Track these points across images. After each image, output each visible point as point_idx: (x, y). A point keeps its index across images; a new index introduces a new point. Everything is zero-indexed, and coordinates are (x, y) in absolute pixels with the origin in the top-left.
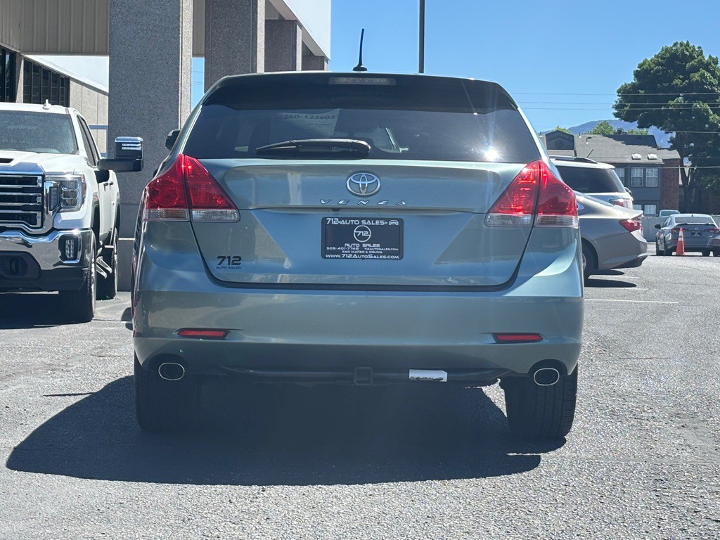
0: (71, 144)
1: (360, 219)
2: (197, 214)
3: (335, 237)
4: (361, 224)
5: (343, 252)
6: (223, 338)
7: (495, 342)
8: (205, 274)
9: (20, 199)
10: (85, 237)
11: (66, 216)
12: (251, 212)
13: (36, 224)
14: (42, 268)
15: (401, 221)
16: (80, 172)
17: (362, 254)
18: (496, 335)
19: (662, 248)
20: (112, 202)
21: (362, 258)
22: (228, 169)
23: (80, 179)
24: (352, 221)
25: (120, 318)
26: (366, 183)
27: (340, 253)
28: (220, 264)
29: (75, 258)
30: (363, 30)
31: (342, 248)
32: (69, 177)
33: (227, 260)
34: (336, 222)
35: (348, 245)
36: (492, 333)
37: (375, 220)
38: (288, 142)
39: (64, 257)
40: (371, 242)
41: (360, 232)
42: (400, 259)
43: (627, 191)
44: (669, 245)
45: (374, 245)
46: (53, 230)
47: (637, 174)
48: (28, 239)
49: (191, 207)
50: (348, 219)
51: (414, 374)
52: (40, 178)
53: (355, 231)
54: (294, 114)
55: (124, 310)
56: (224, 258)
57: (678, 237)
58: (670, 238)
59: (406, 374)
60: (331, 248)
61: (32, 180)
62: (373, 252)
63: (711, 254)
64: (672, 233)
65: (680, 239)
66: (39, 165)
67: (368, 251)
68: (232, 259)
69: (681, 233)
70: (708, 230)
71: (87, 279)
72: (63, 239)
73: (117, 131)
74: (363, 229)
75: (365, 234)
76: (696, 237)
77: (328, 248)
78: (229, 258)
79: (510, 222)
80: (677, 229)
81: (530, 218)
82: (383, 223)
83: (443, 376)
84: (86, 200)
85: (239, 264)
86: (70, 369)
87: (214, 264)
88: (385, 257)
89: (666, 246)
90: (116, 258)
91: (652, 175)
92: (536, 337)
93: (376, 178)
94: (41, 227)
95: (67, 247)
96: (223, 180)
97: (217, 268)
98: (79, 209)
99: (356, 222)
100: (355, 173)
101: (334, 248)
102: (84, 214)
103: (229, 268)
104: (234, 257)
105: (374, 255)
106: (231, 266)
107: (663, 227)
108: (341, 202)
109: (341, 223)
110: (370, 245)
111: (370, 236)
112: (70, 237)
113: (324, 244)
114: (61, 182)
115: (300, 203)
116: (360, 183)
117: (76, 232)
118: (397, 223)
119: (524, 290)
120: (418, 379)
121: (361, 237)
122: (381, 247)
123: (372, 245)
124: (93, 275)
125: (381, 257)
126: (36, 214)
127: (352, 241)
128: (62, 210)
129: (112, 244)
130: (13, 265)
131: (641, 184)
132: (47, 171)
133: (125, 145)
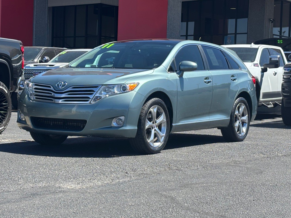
133: (272, 58)
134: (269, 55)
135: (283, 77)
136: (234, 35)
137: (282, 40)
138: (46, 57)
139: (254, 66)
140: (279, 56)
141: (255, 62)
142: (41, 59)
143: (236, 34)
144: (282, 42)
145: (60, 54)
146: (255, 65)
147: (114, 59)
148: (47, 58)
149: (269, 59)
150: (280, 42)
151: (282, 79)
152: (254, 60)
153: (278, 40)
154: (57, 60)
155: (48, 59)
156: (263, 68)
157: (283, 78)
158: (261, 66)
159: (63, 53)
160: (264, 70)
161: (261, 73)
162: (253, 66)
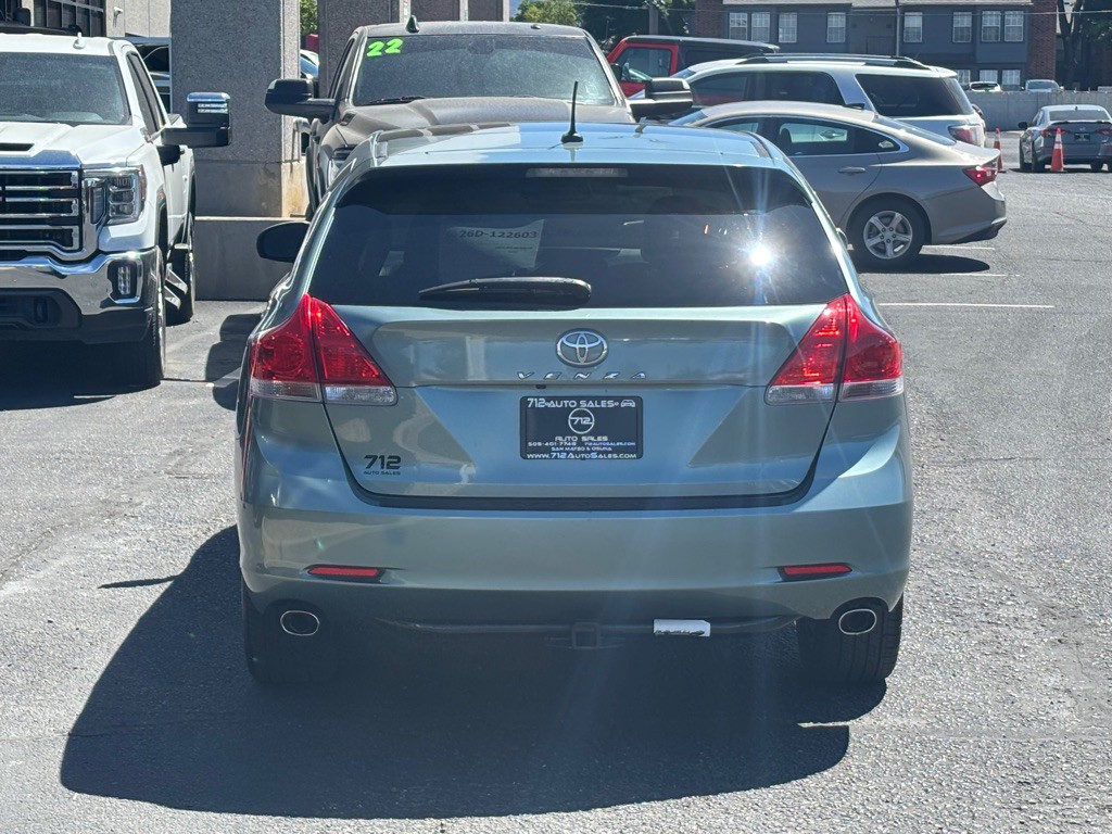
0: (119, 105)
1: (578, 399)
2: (333, 392)
3: (541, 426)
4: (579, 405)
5: (553, 449)
6: (375, 579)
7: (781, 579)
8: (346, 484)
9: (46, 207)
10: (148, 261)
11: (117, 231)
12: (415, 390)
13: (72, 245)
14: (84, 313)
15: (639, 400)
16: (136, 161)
17: (582, 452)
18: (781, 570)
19: (1029, 159)
20: (184, 177)
21: (581, 458)
22: (377, 324)
23: (136, 172)
24: (566, 402)
25: (202, 374)
26: (587, 346)
27: (548, 450)
28: (369, 467)
29: (133, 295)
30: (576, 83)
31: (552, 444)
32: (118, 171)
33: (379, 460)
34: (541, 404)
35: (560, 438)
36: (778, 567)
37: (599, 399)
38: (468, 282)
39: (117, 294)
40: (595, 433)
41: (578, 419)
42: (639, 457)
43: (977, 110)
44: (1040, 155)
45: (599, 439)
46: (98, 252)
47: (991, 21)
48: (62, 269)
49: (323, 382)
50: (559, 399)
51: (661, 627)
52: (75, 173)
53: (570, 418)
54: (475, 229)
55: (208, 352)
56: (375, 458)
57: (1054, 142)
58: (1042, 145)
59: (649, 627)
60: (535, 444)
61: (63, 178)
62: (598, 449)
63: (1105, 167)
64: (1044, 136)
65: (1056, 146)
66: (73, 153)
67: (590, 447)
68: (386, 461)
69: (1058, 137)
70: (1100, 131)
71: (152, 323)
72: (114, 267)
73: (186, 46)
74: (582, 414)
75: (586, 421)
76: (1081, 143)
77: (530, 444)
78: (382, 457)
79: (801, 396)
80: (1051, 131)
81: (831, 389)
82: (611, 404)
83: (704, 628)
84: (147, 204)
85: (397, 468)
86: (136, 510)
87: (360, 470)
88: (615, 456)
89: (1035, 156)
90: (191, 259)
91: (1014, 22)
92: (842, 569)
93: (601, 339)
94: (80, 249)
95: (120, 277)
96: (370, 339)
97: (366, 473)
98: (137, 219)
99: (572, 404)
100: (569, 332)
101: (540, 444)
102: (143, 226)
103: (383, 473)
104: (390, 457)
105: (599, 453)
106: (385, 470)
107: (1032, 125)
108: (549, 376)
109: (549, 405)
110: (592, 439)
111: (593, 424)
112: (124, 263)
113: (524, 439)
114: (108, 178)
115: (484, 378)
116: (577, 346)
117: (133, 255)
118: (633, 405)
119: (822, 502)
120: (667, 633)
121: (580, 427)
122: (609, 441)
123: (596, 438)
124: (160, 314)
125: (610, 456)
126: (72, 230)
127: (566, 432)
128: (111, 221)
129: (185, 242)
130: (40, 310)
131: (997, 37)
132: (85, 162)
133: (203, 106)
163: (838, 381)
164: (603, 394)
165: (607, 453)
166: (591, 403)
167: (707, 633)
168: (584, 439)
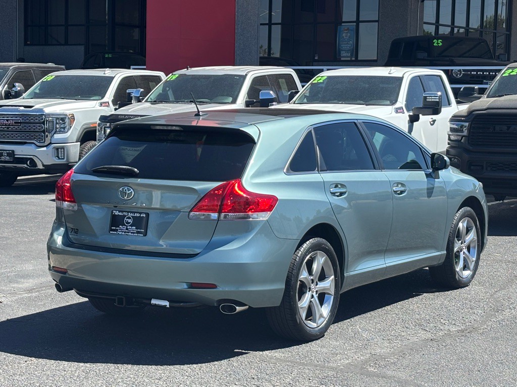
1: (128, 212)
4: (128, 215)
5: (118, 230)
7: (187, 287)
12: (82, 205)
15: (148, 215)
17: (126, 232)
21: (126, 235)
24: (124, 213)
26: (127, 192)
27: (116, 230)
28: (71, 232)
31: (118, 228)
34: (117, 213)
35: (121, 227)
37: (135, 213)
38: (103, 166)
40: (132, 226)
41: (127, 220)
42: (145, 236)
45: (133, 228)
49: (63, 201)
50: (122, 212)
51: (154, 302)
53: (125, 219)
56: (73, 229)
59: (150, 301)
62: (132, 231)
67: (130, 231)
68: (75, 230)
74: (129, 218)
75: (129, 221)
77: (112, 228)
79: (203, 217)
81: (217, 216)
82: (138, 215)
83: (167, 304)
85: (77, 233)
88: (136, 234)
92: (213, 286)
93: (132, 190)
97: (70, 234)
99: (126, 214)
100: (123, 186)
101: (115, 228)
105: (132, 233)
106: (74, 234)
109: (119, 214)
110: (131, 227)
111: (132, 222)
113: (111, 225)
118: (144, 216)
120: (155, 304)
121: (128, 223)
122: (136, 229)
127: (123, 224)
133: (428, 98)
134: (423, 91)
135: (449, 137)
136: (355, 24)
137: (441, 41)
138: (17, 84)
139: (397, 112)
140: (439, 93)
141: (398, 105)
142: (9, 87)
143: (358, 21)
144: (441, 44)
145: (44, 79)
146: (398, 110)
147: (142, 92)
148: (19, 86)
149: (423, 98)
150: (438, 44)
151: (447, 141)
152: (396, 101)
153: (435, 41)
154: (37, 91)
155: (20, 90)
156: (411, 114)
157: (449, 139)
158: (408, 110)
159: (50, 77)
160: (414, 119)
161: (409, 123)
162: (394, 114)
163: (220, 212)
164: (136, 211)
165: (134, 233)
166: (132, 215)
167: (168, 306)
168: (128, 227)
